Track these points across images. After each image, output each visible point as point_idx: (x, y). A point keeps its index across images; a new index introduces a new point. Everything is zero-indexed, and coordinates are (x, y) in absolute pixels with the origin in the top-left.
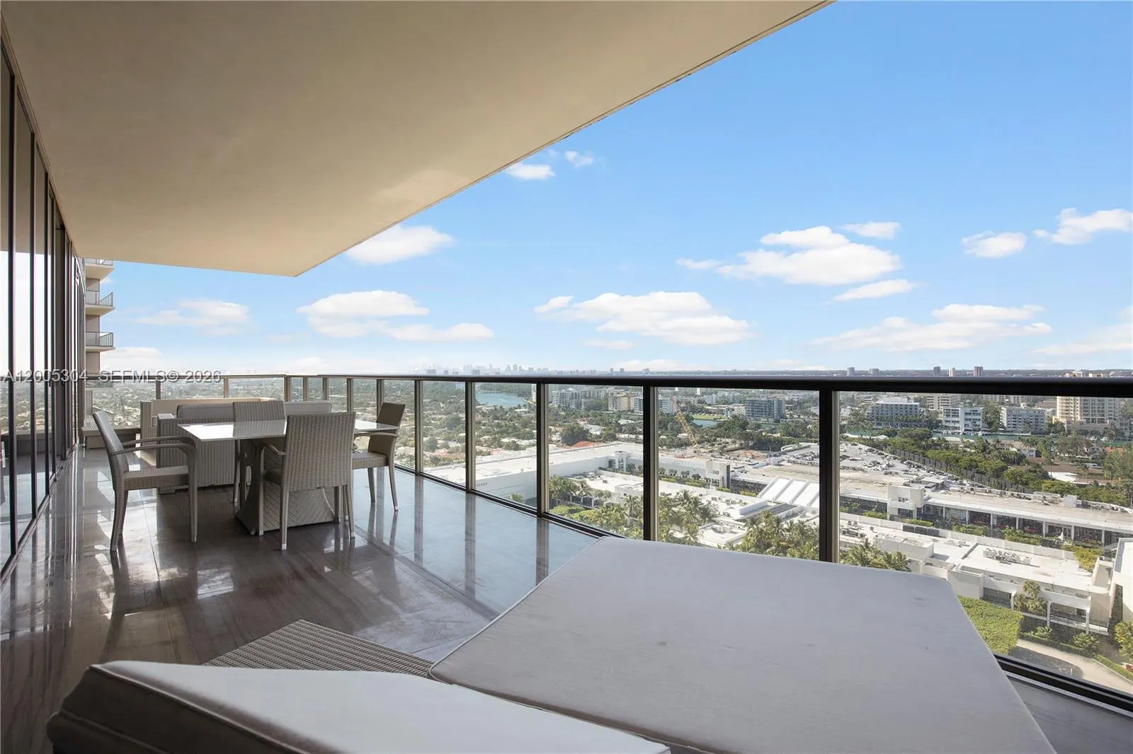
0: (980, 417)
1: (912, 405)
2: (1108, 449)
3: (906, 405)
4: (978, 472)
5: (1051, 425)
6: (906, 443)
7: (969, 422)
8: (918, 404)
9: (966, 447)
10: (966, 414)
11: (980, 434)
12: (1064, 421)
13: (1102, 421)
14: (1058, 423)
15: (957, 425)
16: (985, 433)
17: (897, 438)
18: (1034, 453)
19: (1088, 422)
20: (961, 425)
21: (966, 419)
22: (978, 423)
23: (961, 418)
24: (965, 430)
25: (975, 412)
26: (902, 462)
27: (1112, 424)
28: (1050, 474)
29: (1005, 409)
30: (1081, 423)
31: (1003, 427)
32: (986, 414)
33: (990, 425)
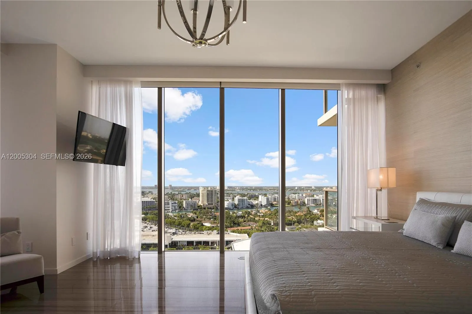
0: (177, 205)
1: (152, 201)
2: (216, 213)
3: (150, 201)
4: (182, 226)
5: (198, 207)
6: (154, 217)
7: (173, 207)
8: (155, 200)
9: (175, 217)
10: (172, 204)
11: (177, 211)
12: (202, 204)
13: (212, 204)
14: (200, 205)
15: (169, 208)
16: (179, 211)
17: (149, 216)
18: (196, 217)
19: (209, 205)
20: (170, 208)
21: (172, 206)
22: (176, 207)
23: (170, 205)
24: (172, 210)
25: (175, 203)
26: (155, 226)
27: (215, 205)
28: (204, 224)
29: (185, 201)
30: (207, 205)
31: (184, 208)
32: (178, 203)
33: (180, 207)
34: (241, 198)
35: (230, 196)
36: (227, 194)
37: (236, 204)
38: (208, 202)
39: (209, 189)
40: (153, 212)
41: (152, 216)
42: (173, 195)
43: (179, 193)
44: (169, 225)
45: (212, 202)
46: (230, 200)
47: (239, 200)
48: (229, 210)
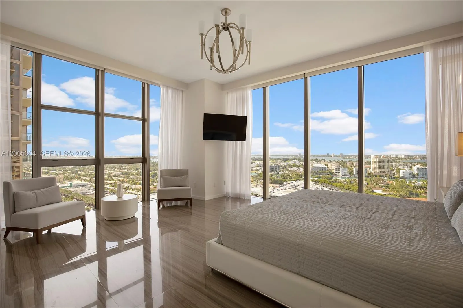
0: (347, 171)
1: (324, 167)
2: (389, 182)
3: (323, 167)
4: (351, 191)
5: (369, 174)
6: (325, 181)
7: (343, 173)
8: (326, 166)
9: (344, 182)
10: (342, 170)
11: (347, 177)
12: (373, 172)
13: (385, 172)
14: (371, 173)
15: (339, 174)
16: (348, 177)
17: (321, 179)
18: (366, 184)
19: (381, 172)
20: (341, 174)
21: (342, 172)
22: (346, 173)
23: (341, 171)
24: (342, 176)
25: (345, 170)
26: (326, 188)
27: (388, 173)
28: (374, 191)
29: (355, 168)
30: (379, 173)
31: (354, 174)
32: (348, 170)
33: (350, 174)
34: (421, 167)
35: (407, 165)
36: (404, 162)
37: (415, 173)
38: (380, 170)
39: (381, 157)
40: (325, 176)
41: (324, 180)
42: (343, 163)
43: (349, 161)
44: (339, 188)
45: (385, 170)
46: (407, 169)
47: (419, 170)
48: (405, 180)
